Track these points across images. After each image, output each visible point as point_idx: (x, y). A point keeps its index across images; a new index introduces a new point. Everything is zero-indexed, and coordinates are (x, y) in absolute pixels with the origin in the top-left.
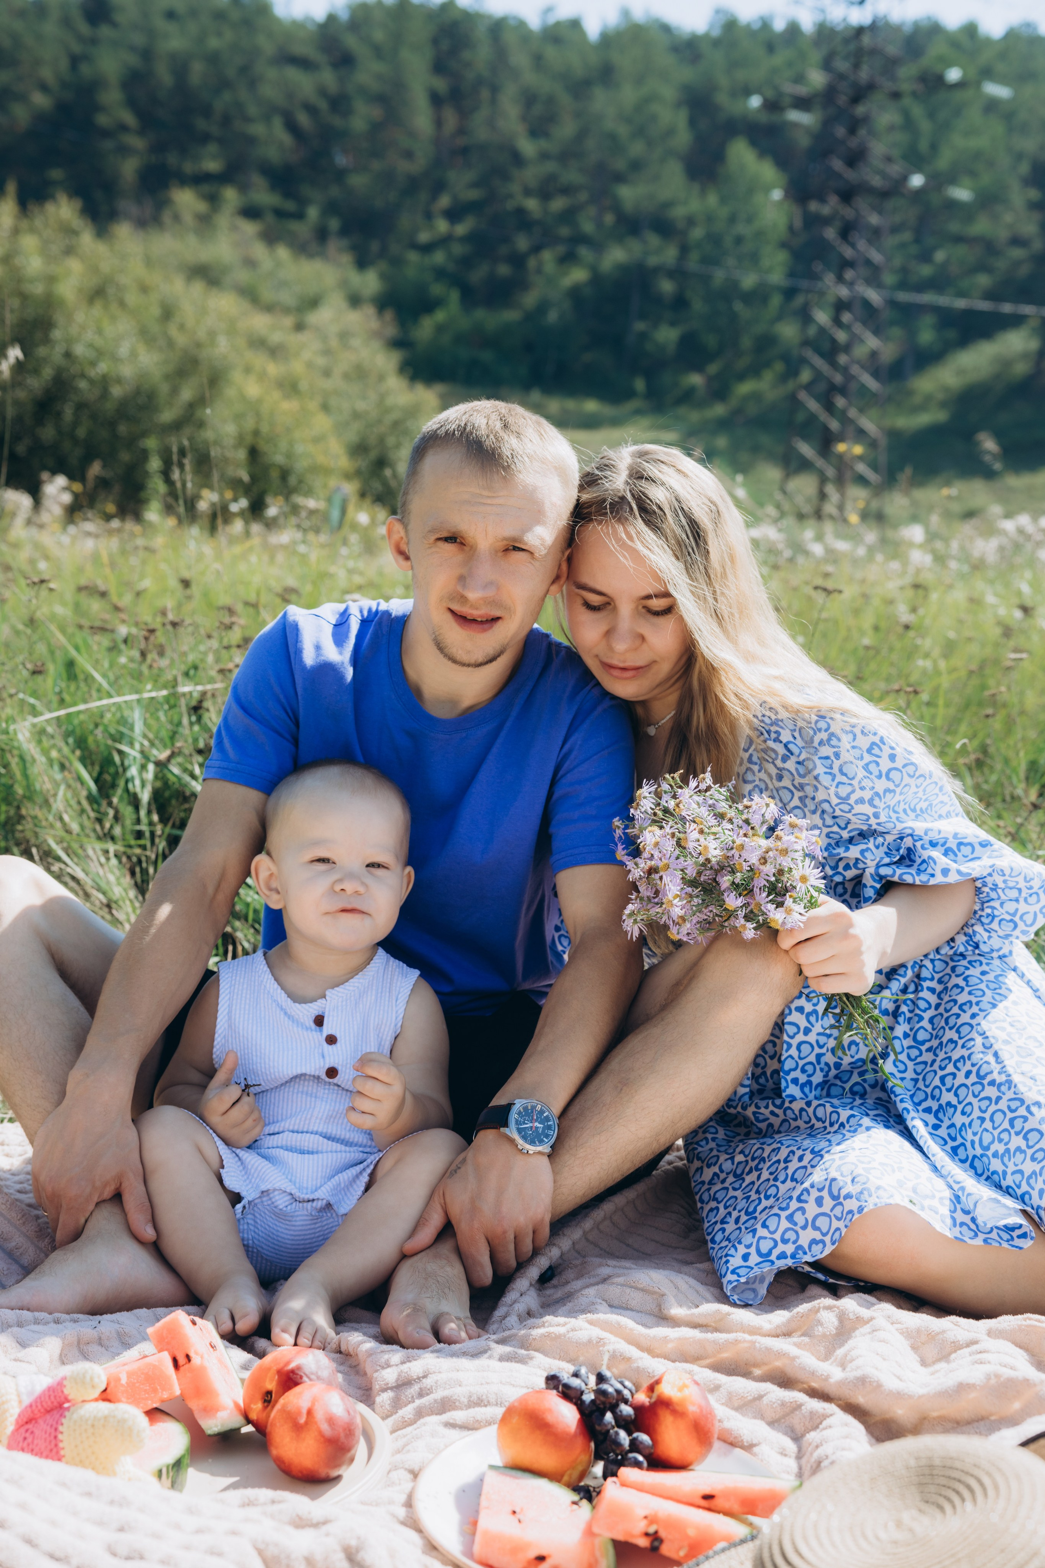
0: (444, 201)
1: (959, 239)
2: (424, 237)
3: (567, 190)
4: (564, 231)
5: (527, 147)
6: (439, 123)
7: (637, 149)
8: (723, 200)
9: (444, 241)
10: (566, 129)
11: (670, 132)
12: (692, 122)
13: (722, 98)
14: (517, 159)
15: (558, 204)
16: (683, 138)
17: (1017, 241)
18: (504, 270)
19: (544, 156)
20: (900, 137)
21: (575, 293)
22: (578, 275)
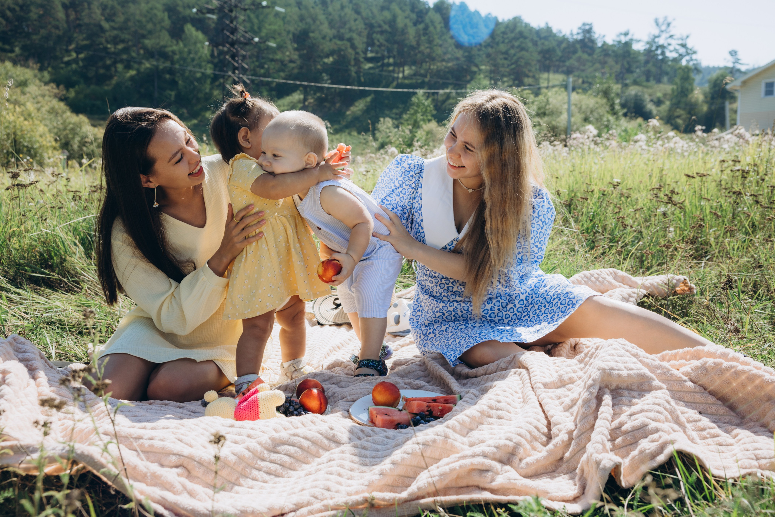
0: (73, 46)
1: (272, 60)
2: (66, 59)
3: (123, 41)
4: (125, 57)
5: (106, 25)
6: (67, 16)
7: (150, 26)
8: (185, 45)
9: (76, 61)
10: (120, 19)
11: (162, 20)
12: (170, 17)
13: (180, 9)
14: (102, 29)
15: (120, 46)
16: (167, 23)
17: (291, 61)
18: (102, 71)
19: (113, 28)
20: (248, 25)
21: (132, 78)
22: (132, 73)
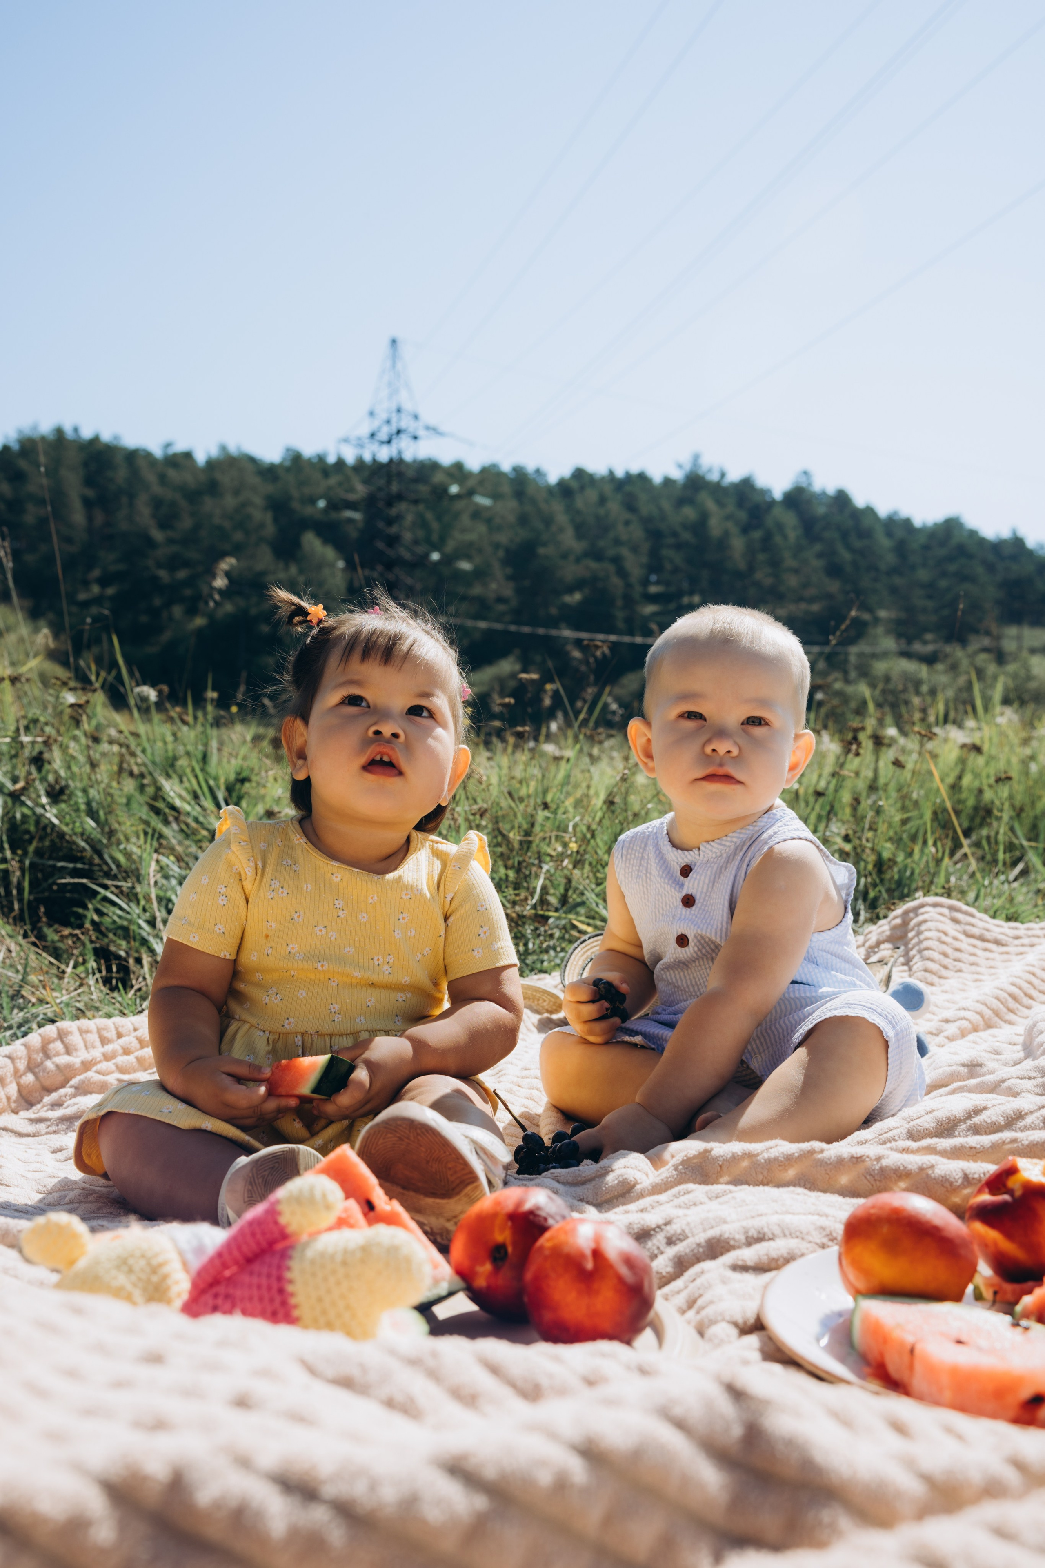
0: (96, 573)
1: (464, 598)
2: (82, 596)
3: (186, 564)
4: (188, 592)
5: (158, 535)
6: (90, 519)
7: (238, 536)
8: (301, 571)
9: (98, 600)
10: (186, 523)
11: (262, 526)
12: (276, 520)
13: (296, 505)
14: (150, 543)
15: (182, 574)
16: (270, 529)
17: (500, 600)
18: (144, 619)
19: (171, 541)
20: (420, 534)
21: (199, 632)
22: (199, 621)
